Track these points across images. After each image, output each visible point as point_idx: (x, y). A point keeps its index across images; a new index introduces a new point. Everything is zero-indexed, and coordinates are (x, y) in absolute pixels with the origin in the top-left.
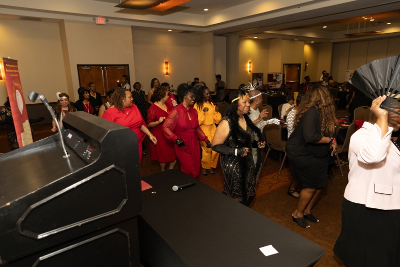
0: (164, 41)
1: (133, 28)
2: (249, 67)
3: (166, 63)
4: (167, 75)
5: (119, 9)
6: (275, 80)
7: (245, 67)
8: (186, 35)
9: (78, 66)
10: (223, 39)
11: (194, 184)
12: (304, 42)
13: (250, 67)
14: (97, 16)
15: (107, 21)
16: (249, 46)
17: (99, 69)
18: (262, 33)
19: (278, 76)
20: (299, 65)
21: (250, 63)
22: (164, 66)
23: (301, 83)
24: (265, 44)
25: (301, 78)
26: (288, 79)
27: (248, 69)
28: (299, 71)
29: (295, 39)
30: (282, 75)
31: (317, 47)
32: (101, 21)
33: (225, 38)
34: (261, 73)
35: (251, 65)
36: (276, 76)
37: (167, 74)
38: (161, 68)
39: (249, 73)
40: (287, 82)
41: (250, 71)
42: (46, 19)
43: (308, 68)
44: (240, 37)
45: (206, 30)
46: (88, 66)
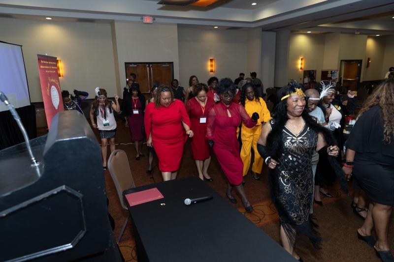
0: (210, 38)
1: (179, 26)
2: (300, 64)
3: (211, 60)
4: (212, 73)
5: (161, 6)
6: (331, 78)
7: (296, 64)
8: (233, 31)
9: (126, 63)
10: (273, 35)
11: (211, 198)
12: (367, 36)
13: (302, 64)
14: (145, 15)
15: (154, 19)
16: (302, 41)
17: (145, 67)
18: (316, 26)
19: (334, 73)
20: (360, 61)
21: (302, 59)
22: (209, 63)
23: (361, 81)
24: (319, 39)
25: (362, 76)
26: (346, 76)
27: (299, 66)
28: (360, 68)
29: (356, 33)
30: (338, 72)
31: (382, 40)
32: (148, 20)
33: (274, 34)
34: (313, 71)
35: (303, 61)
36: (331, 73)
37: (212, 71)
38: (205, 66)
39: (301, 70)
40: (344, 80)
41: (301, 69)
42: (99, 20)
43: (370, 65)
44: (292, 31)
45: (253, 26)
46: (135, 63)
